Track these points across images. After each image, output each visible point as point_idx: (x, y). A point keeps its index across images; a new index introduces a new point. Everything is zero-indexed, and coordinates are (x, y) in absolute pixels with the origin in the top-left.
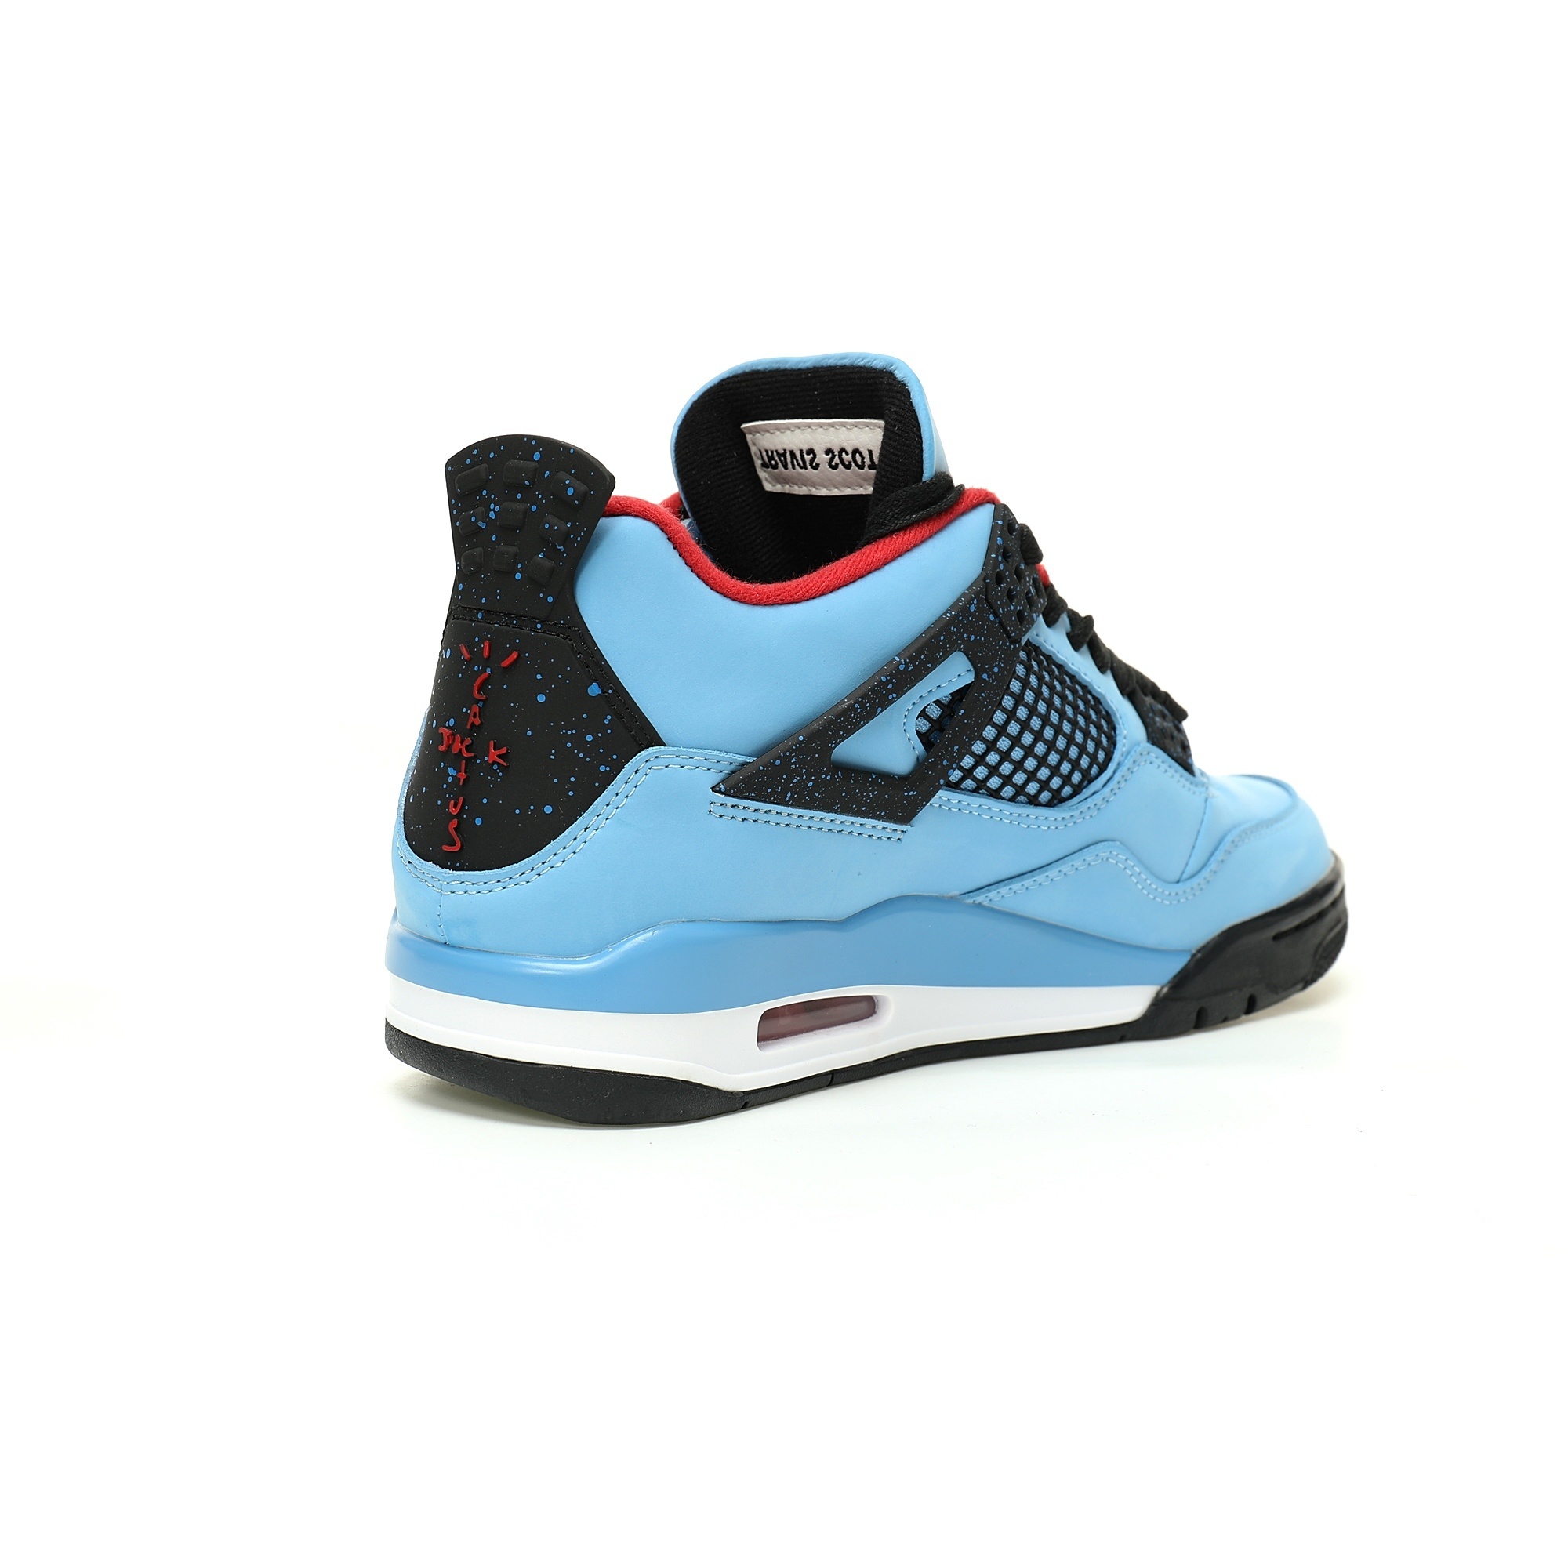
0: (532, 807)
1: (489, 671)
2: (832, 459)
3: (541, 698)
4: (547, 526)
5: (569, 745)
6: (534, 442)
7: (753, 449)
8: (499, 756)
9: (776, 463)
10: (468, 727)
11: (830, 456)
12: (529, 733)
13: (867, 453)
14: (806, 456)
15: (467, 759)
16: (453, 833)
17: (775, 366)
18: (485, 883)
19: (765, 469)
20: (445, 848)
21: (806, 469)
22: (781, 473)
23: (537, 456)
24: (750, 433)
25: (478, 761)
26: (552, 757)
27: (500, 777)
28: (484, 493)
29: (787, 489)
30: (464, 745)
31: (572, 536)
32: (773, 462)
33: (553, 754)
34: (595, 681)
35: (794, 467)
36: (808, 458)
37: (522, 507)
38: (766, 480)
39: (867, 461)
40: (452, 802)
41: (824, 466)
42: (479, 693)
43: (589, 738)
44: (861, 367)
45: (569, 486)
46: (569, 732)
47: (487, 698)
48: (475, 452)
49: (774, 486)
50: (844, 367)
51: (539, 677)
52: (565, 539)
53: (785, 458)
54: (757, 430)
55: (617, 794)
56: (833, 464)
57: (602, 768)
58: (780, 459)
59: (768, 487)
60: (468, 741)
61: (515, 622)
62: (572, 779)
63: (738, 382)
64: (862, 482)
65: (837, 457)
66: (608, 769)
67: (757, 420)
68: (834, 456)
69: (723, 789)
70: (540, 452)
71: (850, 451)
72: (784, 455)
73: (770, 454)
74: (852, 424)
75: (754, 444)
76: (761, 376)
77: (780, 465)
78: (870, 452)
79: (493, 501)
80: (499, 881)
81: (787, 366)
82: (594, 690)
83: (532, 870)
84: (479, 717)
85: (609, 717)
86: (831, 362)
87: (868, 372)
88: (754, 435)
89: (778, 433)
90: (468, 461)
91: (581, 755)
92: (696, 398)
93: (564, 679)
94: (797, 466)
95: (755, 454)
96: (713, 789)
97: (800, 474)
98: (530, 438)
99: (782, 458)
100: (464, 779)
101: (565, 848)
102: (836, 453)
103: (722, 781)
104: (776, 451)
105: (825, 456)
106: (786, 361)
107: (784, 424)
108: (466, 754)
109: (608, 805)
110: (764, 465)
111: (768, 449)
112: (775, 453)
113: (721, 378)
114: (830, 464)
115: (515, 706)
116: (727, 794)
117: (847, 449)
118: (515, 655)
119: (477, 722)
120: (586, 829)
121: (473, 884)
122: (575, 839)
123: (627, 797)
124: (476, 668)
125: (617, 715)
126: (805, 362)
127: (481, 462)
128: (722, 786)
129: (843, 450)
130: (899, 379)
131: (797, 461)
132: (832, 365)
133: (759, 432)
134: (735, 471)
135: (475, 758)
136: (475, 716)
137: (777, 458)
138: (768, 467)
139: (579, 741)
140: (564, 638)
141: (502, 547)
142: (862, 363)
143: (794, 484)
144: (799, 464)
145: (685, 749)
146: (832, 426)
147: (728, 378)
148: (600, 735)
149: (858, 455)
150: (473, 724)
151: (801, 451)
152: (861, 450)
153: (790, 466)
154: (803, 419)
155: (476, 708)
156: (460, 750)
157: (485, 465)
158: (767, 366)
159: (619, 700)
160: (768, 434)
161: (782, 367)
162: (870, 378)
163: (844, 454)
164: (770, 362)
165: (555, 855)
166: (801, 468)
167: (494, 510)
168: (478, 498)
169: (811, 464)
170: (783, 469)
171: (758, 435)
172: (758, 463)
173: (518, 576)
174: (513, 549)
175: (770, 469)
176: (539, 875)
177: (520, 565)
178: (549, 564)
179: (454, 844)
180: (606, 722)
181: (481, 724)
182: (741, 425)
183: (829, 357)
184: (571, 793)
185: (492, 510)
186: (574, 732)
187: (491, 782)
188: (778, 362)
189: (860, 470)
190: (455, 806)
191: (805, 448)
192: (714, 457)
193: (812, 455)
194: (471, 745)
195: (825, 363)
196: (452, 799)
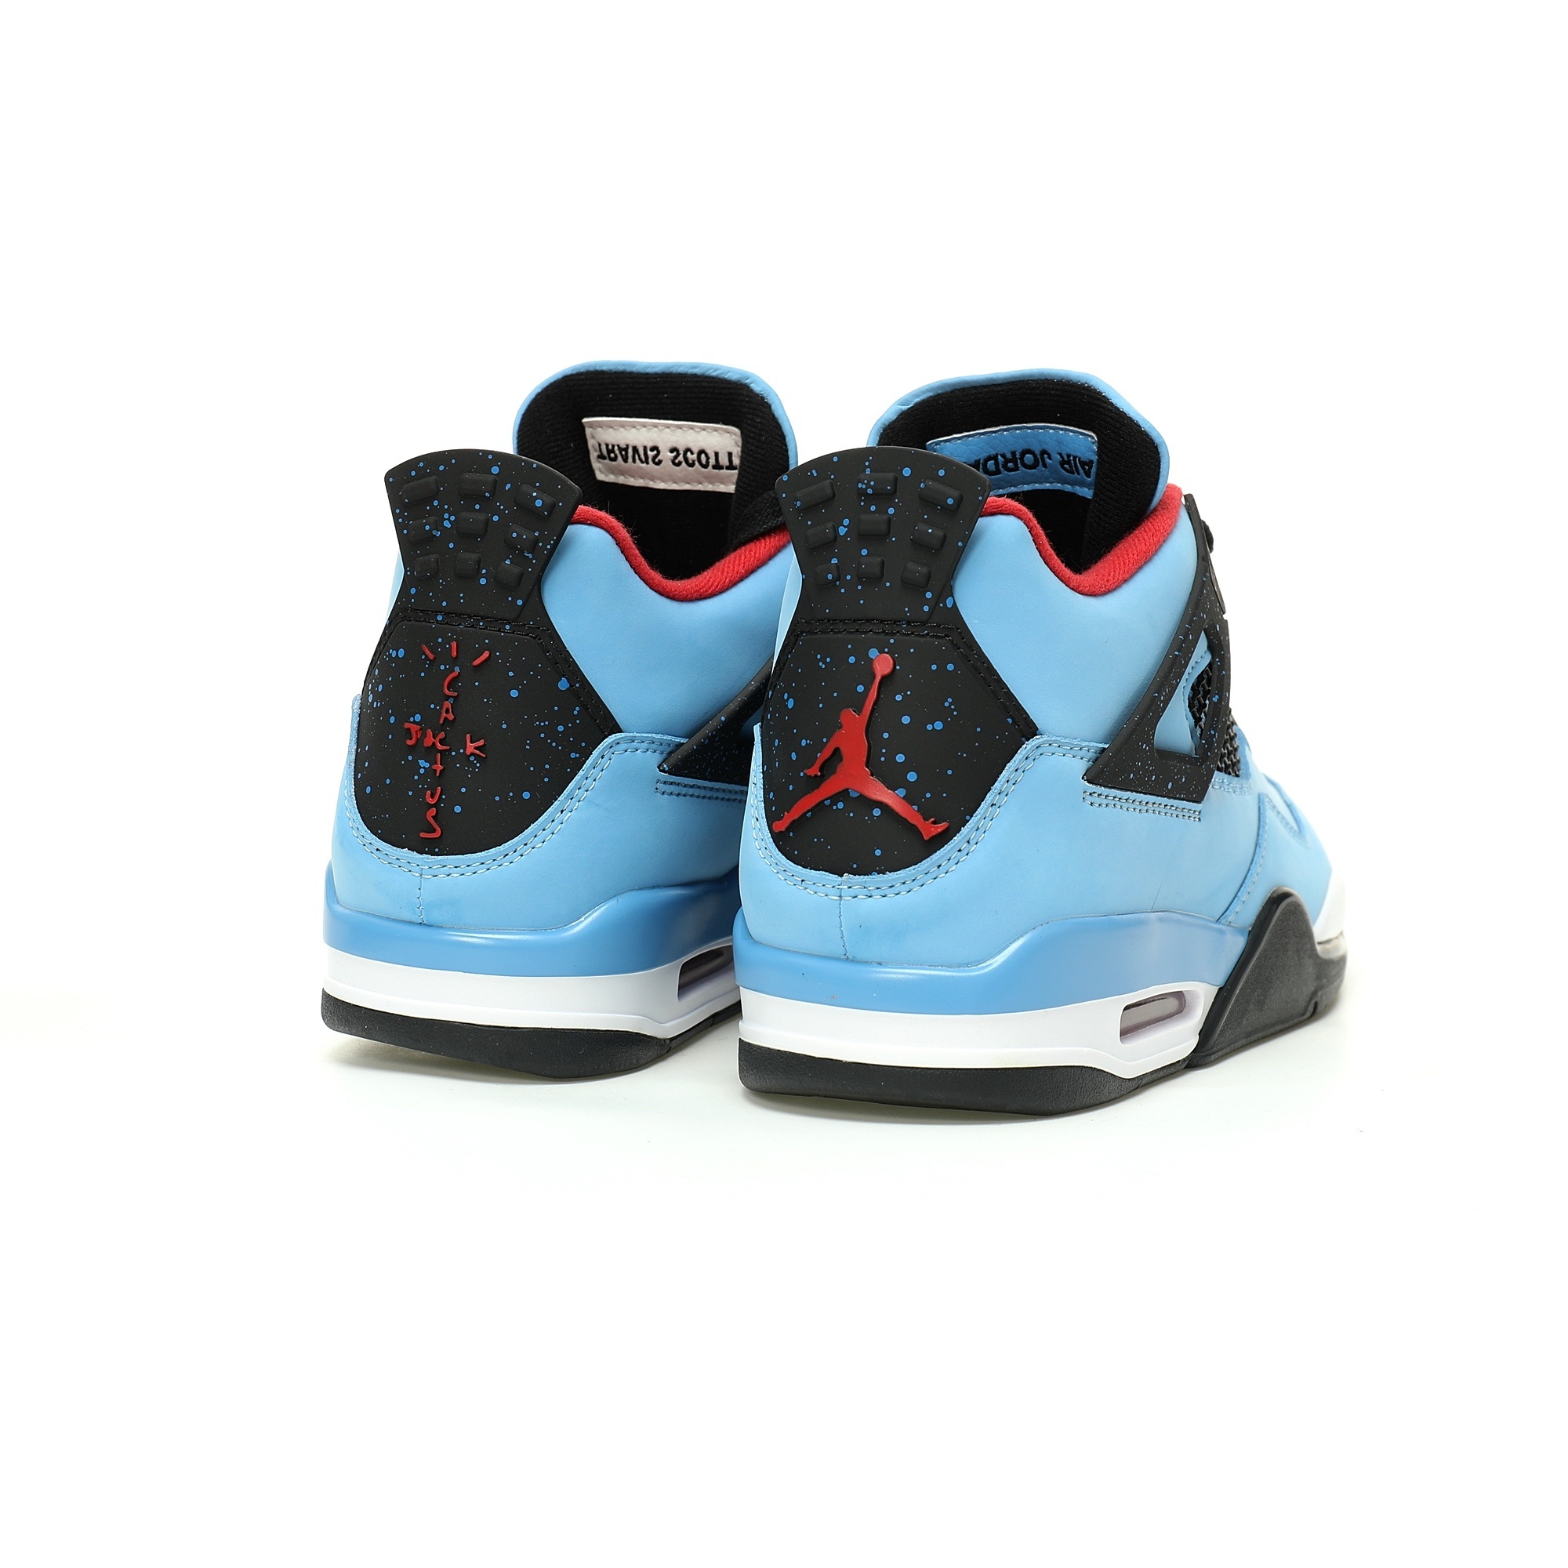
0: (511, 794)
1: (457, 669)
2: (676, 457)
3: (514, 693)
4: (514, 535)
5: (542, 735)
6: (490, 457)
7: (591, 443)
8: (476, 748)
9: (616, 456)
10: (441, 722)
11: (675, 454)
12: (504, 726)
13: (714, 454)
14: (649, 453)
15: (441, 752)
16: (432, 821)
17: (621, 368)
18: (468, 866)
19: (600, 460)
20: (423, 835)
21: (648, 463)
22: (620, 465)
23: (495, 470)
24: (591, 427)
25: (453, 753)
26: (528, 747)
27: (478, 767)
28: (436, 503)
29: (621, 480)
30: (438, 739)
31: (541, 544)
32: (612, 455)
33: (528, 744)
34: (564, 676)
35: (634, 461)
36: (651, 454)
37: (482, 517)
38: (600, 470)
39: (712, 461)
40: (429, 792)
41: (667, 464)
42: (449, 690)
43: (561, 728)
44: (713, 378)
45: (536, 498)
46: (542, 724)
47: (458, 695)
48: (421, 464)
49: (606, 476)
50: (695, 376)
51: (511, 674)
52: (533, 547)
53: (627, 453)
54: (600, 425)
55: (587, 778)
56: (677, 461)
57: (573, 755)
58: (621, 453)
59: (600, 476)
60: (442, 735)
61: (481, 624)
62: (547, 767)
63: (583, 379)
64: (702, 479)
65: (681, 456)
66: (578, 755)
67: (602, 416)
68: (678, 454)
69: (667, 769)
70: (498, 466)
71: (696, 451)
72: (626, 449)
73: (610, 447)
74: (699, 427)
75: (593, 437)
76: (606, 376)
77: (620, 458)
78: (717, 454)
79: (447, 511)
80: (483, 863)
81: (634, 369)
82: (563, 685)
83: (515, 852)
84: (452, 712)
85: (578, 709)
86: (681, 370)
87: (722, 383)
88: (595, 429)
89: (622, 429)
90: (413, 473)
91: (554, 744)
92: (540, 390)
93: (536, 675)
94: (638, 461)
95: (593, 446)
96: (659, 767)
97: (641, 468)
98: (486, 453)
99: (623, 453)
100: (441, 771)
101: (544, 830)
102: (681, 452)
103: (664, 761)
104: (618, 446)
105: (669, 454)
106: (634, 365)
107: (630, 422)
108: (440, 747)
109: (579, 789)
110: (601, 457)
111: (608, 442)
112: (616, 448)
113: (565, 374)
114: (673, 462)
115: (488, 701)
116: (670, 772)
117: (692, 449)
118: (486, 654)
119: (451, 717)
120: (562, 812)
121: (456, 867)
122: (553, 821)
123: (595, 780)
124: (442, 667)
125: (584, 707)
126: (653, 368)
127: (429, 474)
128: (665, 766)
129: (688, 450)
130: (757, 392)
131: (639, 456)
132: (682, 372)
133: (601, 427)
134: (571, 461)
135: (450, 751)
136: (447, 711)
137: (617, 452)
138: (604, 458)
139: (551, 731)
140: (535, 638)
141: (462, 555)
142: (714, 374)
143: (630, 475)
144: (640, 459)
145: (638, 735)
146: (680, 427)
147: (572, 375)
148: (570, 725)
149: (703, 456)
150: (446, 719)
151: (645, 448)
152: (708, 451)
153: (630, 459)
154: (650, 418)
155: (448, 704)
156: (434, 744)
157: (432, 479)
158: (613, 368)
159: (585, 694)
160: (611, 430)
161: (629, 369)
162: (725, 388)
163: (689, 453)
164: (615, 364)
165: (536, 836)
166: (642, 462)
167: (449, 519)
168: (428, 508)
169: (653, 461)
170: (622, 462)
171: (599, 429)
172: (593, 455)
173: (483, 581)
174: (474, 556)
175: (607, 461)
176: (522, 856)
177: (484, 571)
178: (516, 570)
179: (434, 831)
180: (575, 713)
181: (455, 718)
182: (582, 418)
183: (679, 365)
184: (546, 780)
185: (446, 519)
186: (547, 723)
187: (468, 772)
188: (624, 364)
189: (703, 469)
190: (432, 796)
191: (649, 445)
192: (554, 447)
193: (655, 452)
194: (445, 738)
195: (674, 370)
196: (427, 789)
